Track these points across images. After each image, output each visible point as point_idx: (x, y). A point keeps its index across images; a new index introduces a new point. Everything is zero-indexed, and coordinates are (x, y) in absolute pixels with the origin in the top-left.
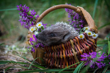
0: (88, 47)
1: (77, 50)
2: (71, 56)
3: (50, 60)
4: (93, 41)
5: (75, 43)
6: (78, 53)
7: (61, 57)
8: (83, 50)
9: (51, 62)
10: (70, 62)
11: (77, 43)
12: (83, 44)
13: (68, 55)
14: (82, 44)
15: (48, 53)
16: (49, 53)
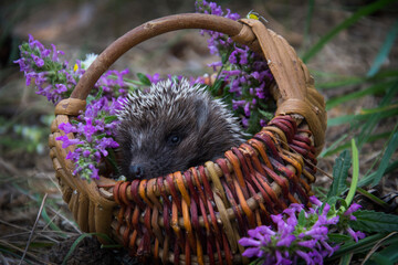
0: (275, 186)
1: (232, 201)
2: (211, 225)
3: (135, 232)
4: (296, 163)
5: (227, 175)
6: (236, 213)
7: (176, 228)
8: (257, 202)
9: (139, 241)
10: (209, 245)
11: (232, 173)
12: (258, 175)
13: (201, 220)
14: (254, 178)
15: (129, 210)
16: (133, 210)
